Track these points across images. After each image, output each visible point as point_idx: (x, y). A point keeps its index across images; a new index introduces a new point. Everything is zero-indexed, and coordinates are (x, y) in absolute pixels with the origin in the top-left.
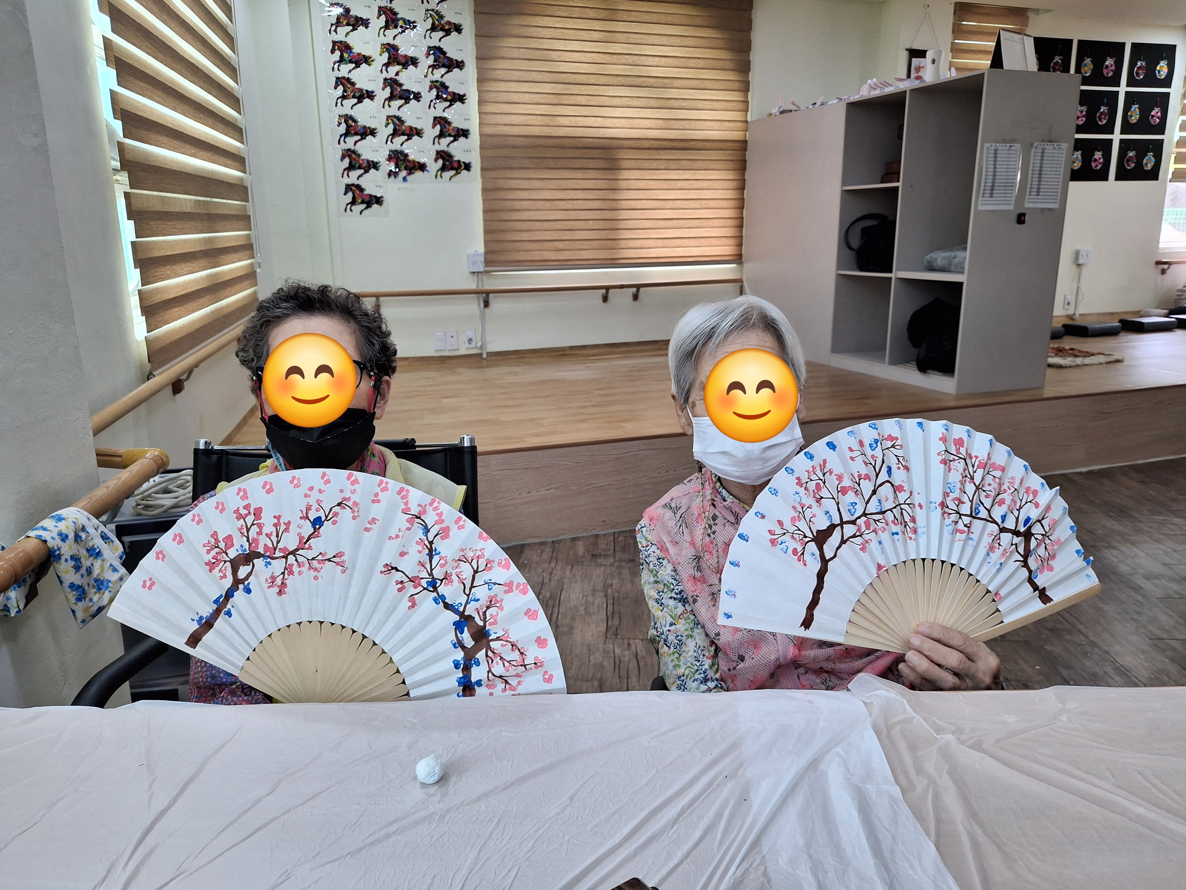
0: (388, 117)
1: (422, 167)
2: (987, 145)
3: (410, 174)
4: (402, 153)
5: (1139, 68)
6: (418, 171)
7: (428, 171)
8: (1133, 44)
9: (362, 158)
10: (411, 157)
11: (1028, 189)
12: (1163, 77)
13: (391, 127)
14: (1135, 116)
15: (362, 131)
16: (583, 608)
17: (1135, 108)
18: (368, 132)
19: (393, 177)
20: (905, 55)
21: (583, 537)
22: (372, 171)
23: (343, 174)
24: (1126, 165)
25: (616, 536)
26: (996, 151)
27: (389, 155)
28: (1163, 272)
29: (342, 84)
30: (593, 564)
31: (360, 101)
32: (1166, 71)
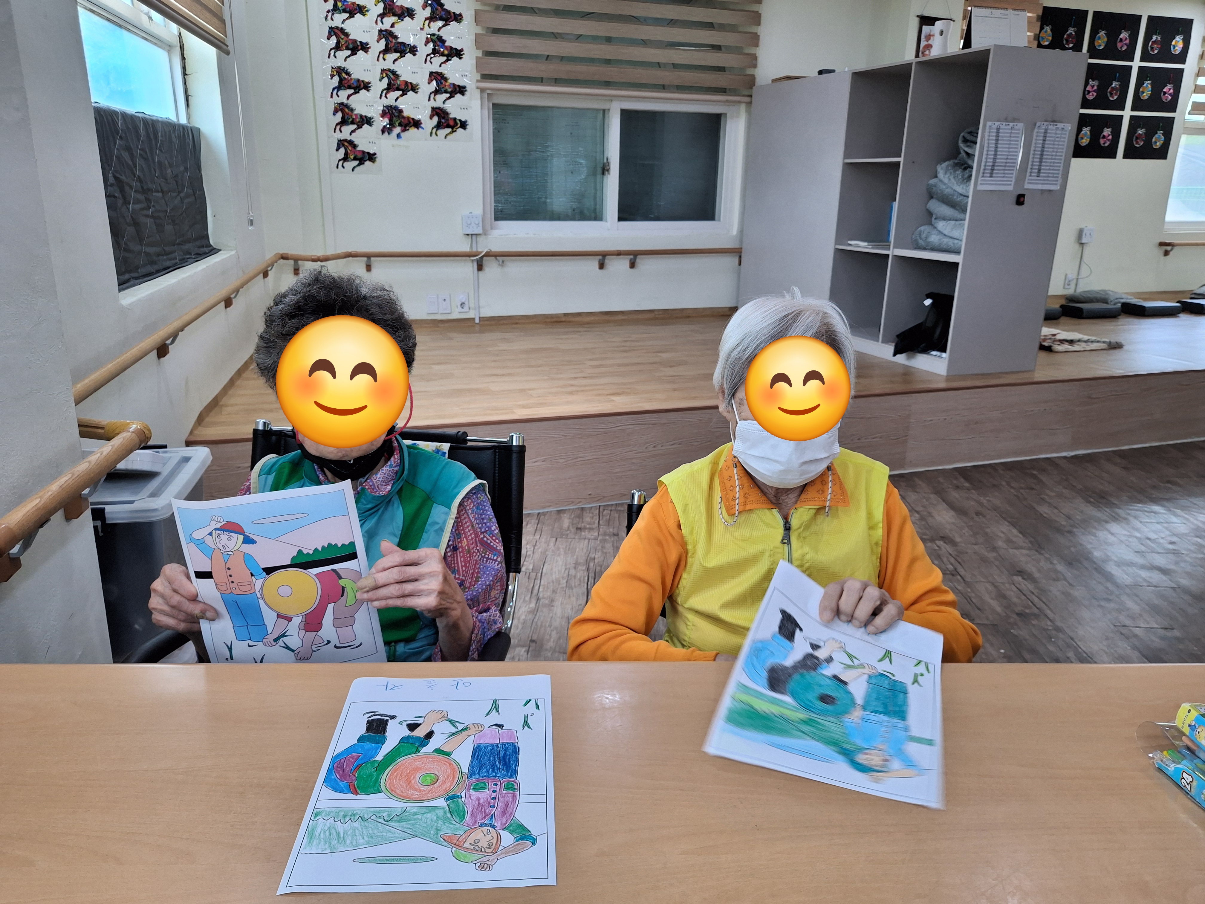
0: (383, 71)
1: (417, 124)
2: (989, 123)
3: (404, 131)
4: (396, 108)
5: (1154, 42)
6: (413, 128)
7: (423, 128)
8: (1149, 17)
9: (355, 112)
10: (405, 114)
11: (1029, 170)
12: (1177, 53)
13: (386, 81)
14: (1146, 93)
15: (355, 85)
16: (565, 581)
17: (1148, 84)
18: (362, 86)
19: (386, 133)
20: (916, 22)
21: (569, 509)
22: (366, 126)
23: (335, 129)
24: (1135, 143)
25: (601, 509)
26: (998, 129)
27: (383, 111)
28: (1166, 253)
29: (335, 34)
30: (577, 537)
31: (354, 52)
32: (1182, 46)
